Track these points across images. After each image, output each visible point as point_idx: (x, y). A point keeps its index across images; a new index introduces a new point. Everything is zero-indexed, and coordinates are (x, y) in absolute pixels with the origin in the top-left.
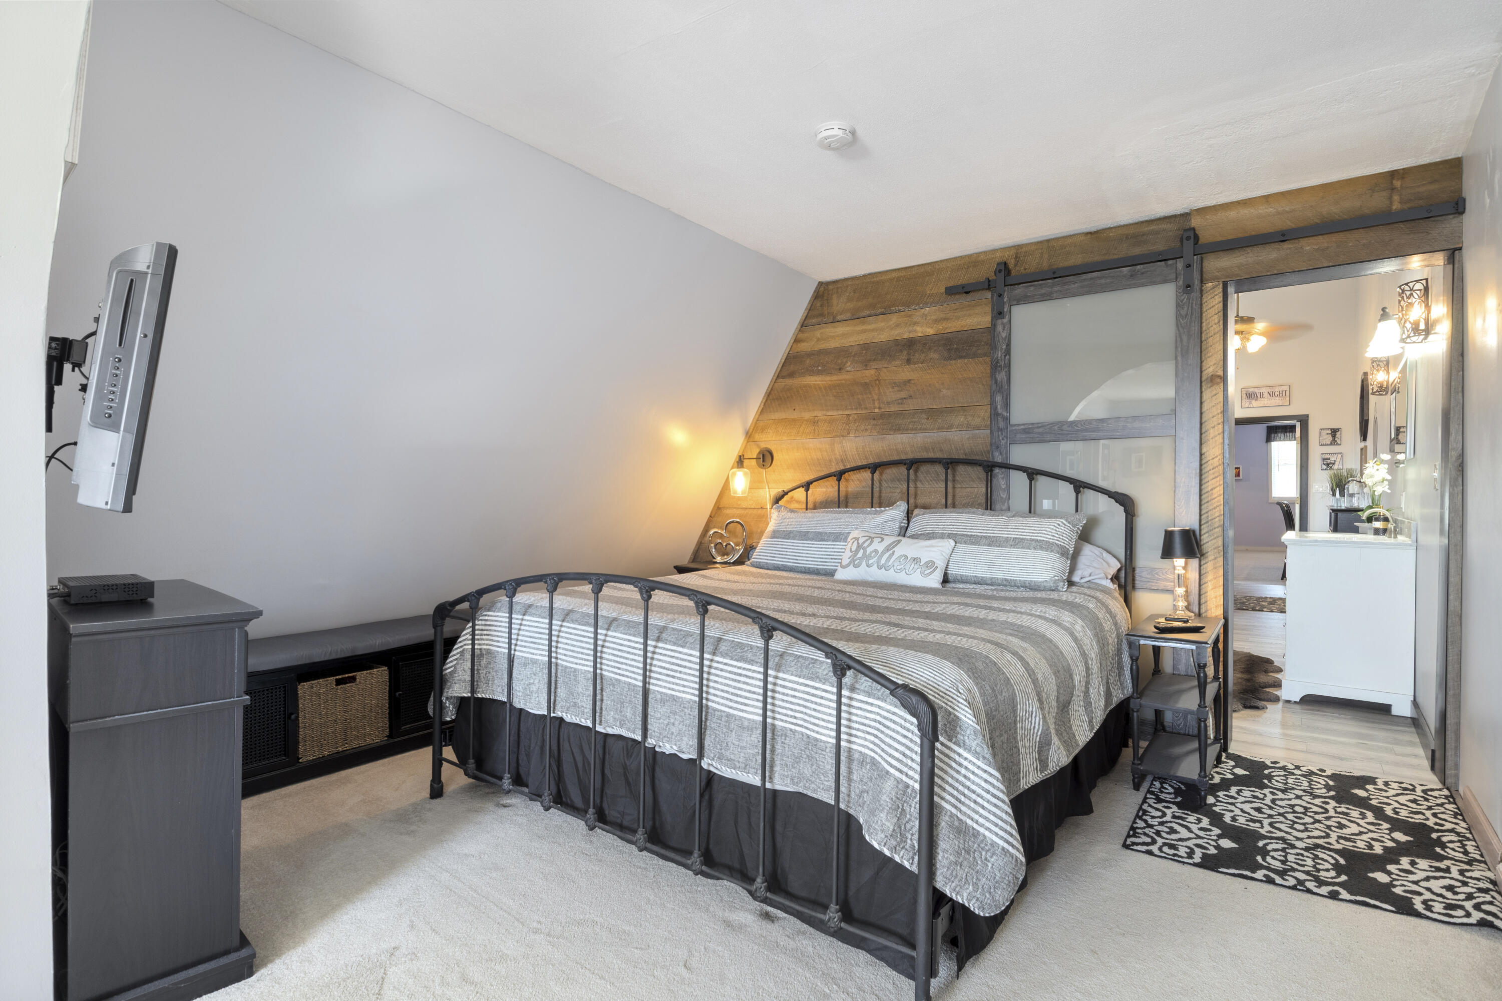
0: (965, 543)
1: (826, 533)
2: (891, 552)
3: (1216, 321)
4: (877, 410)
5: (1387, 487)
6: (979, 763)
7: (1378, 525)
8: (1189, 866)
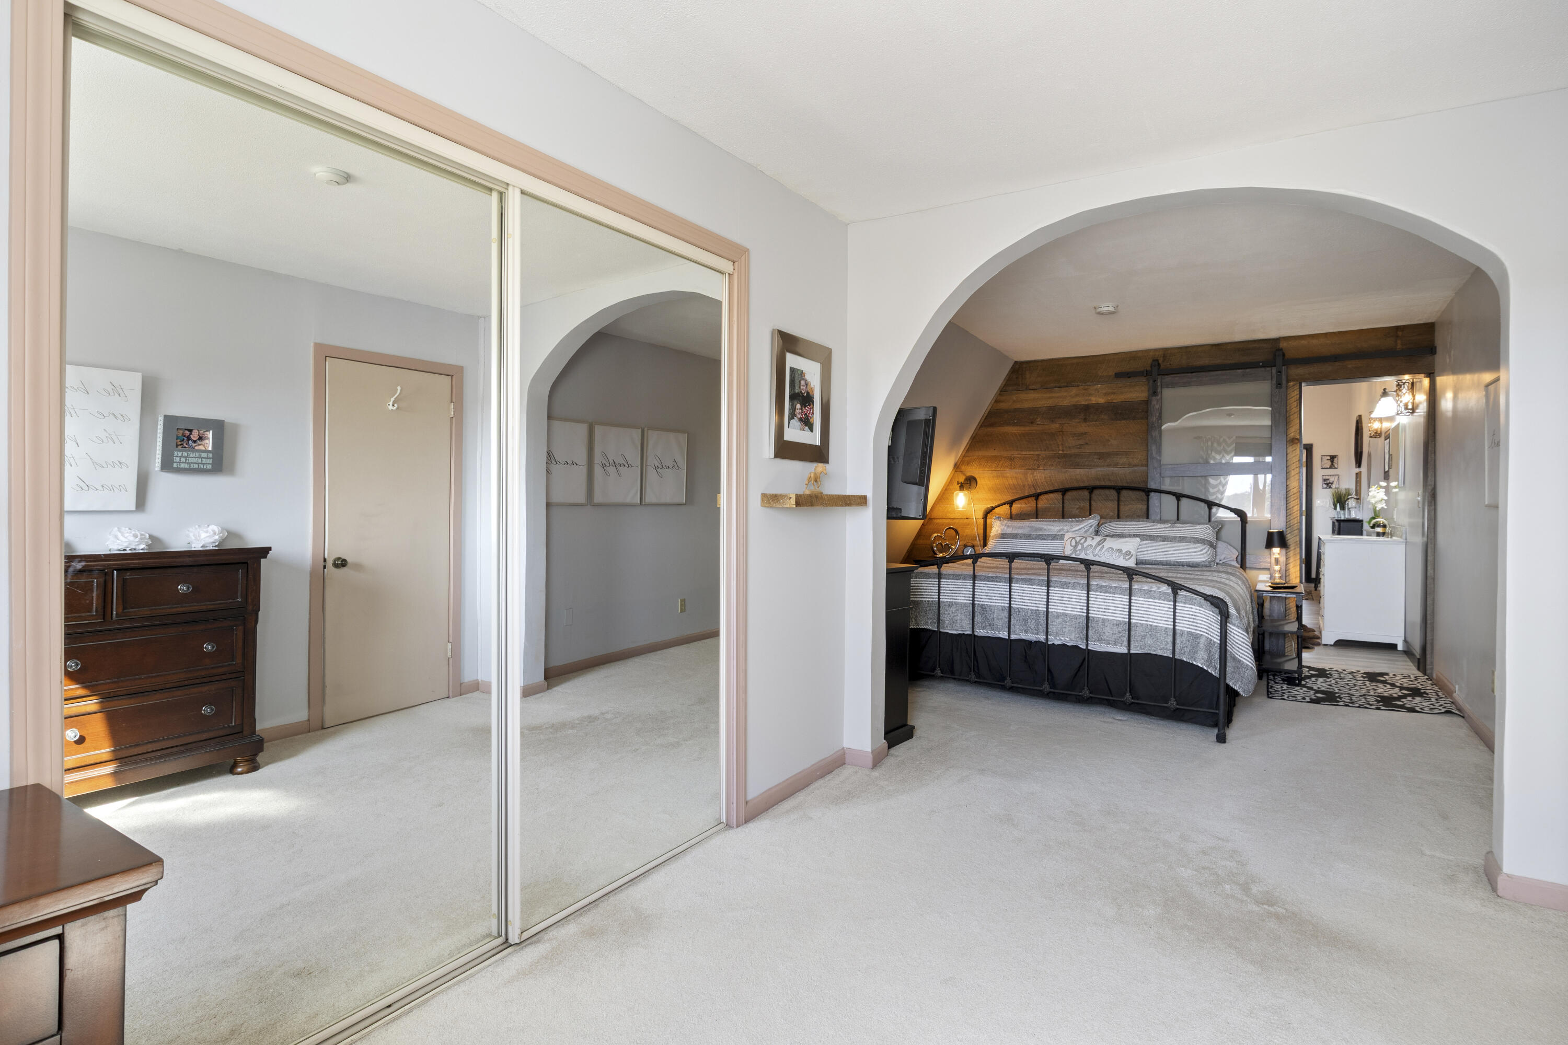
0: (1147, 540)
1: (1045, 535)
2: (1101, 546)
3: (1295, 406)
4: (1060, 452)
5: (1385, 504)
6: (1239, 631)
7: (1379, 530)
8: (1305, 703)
